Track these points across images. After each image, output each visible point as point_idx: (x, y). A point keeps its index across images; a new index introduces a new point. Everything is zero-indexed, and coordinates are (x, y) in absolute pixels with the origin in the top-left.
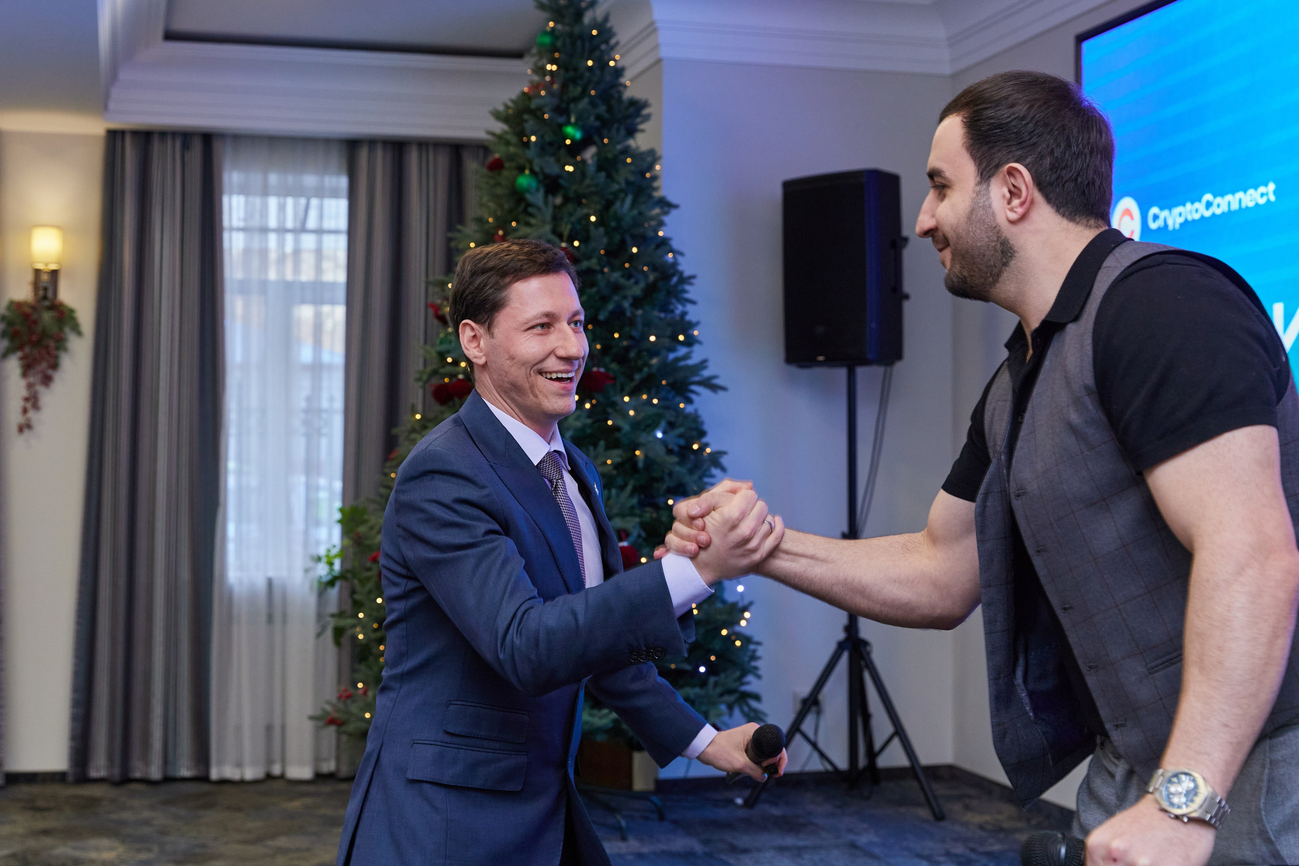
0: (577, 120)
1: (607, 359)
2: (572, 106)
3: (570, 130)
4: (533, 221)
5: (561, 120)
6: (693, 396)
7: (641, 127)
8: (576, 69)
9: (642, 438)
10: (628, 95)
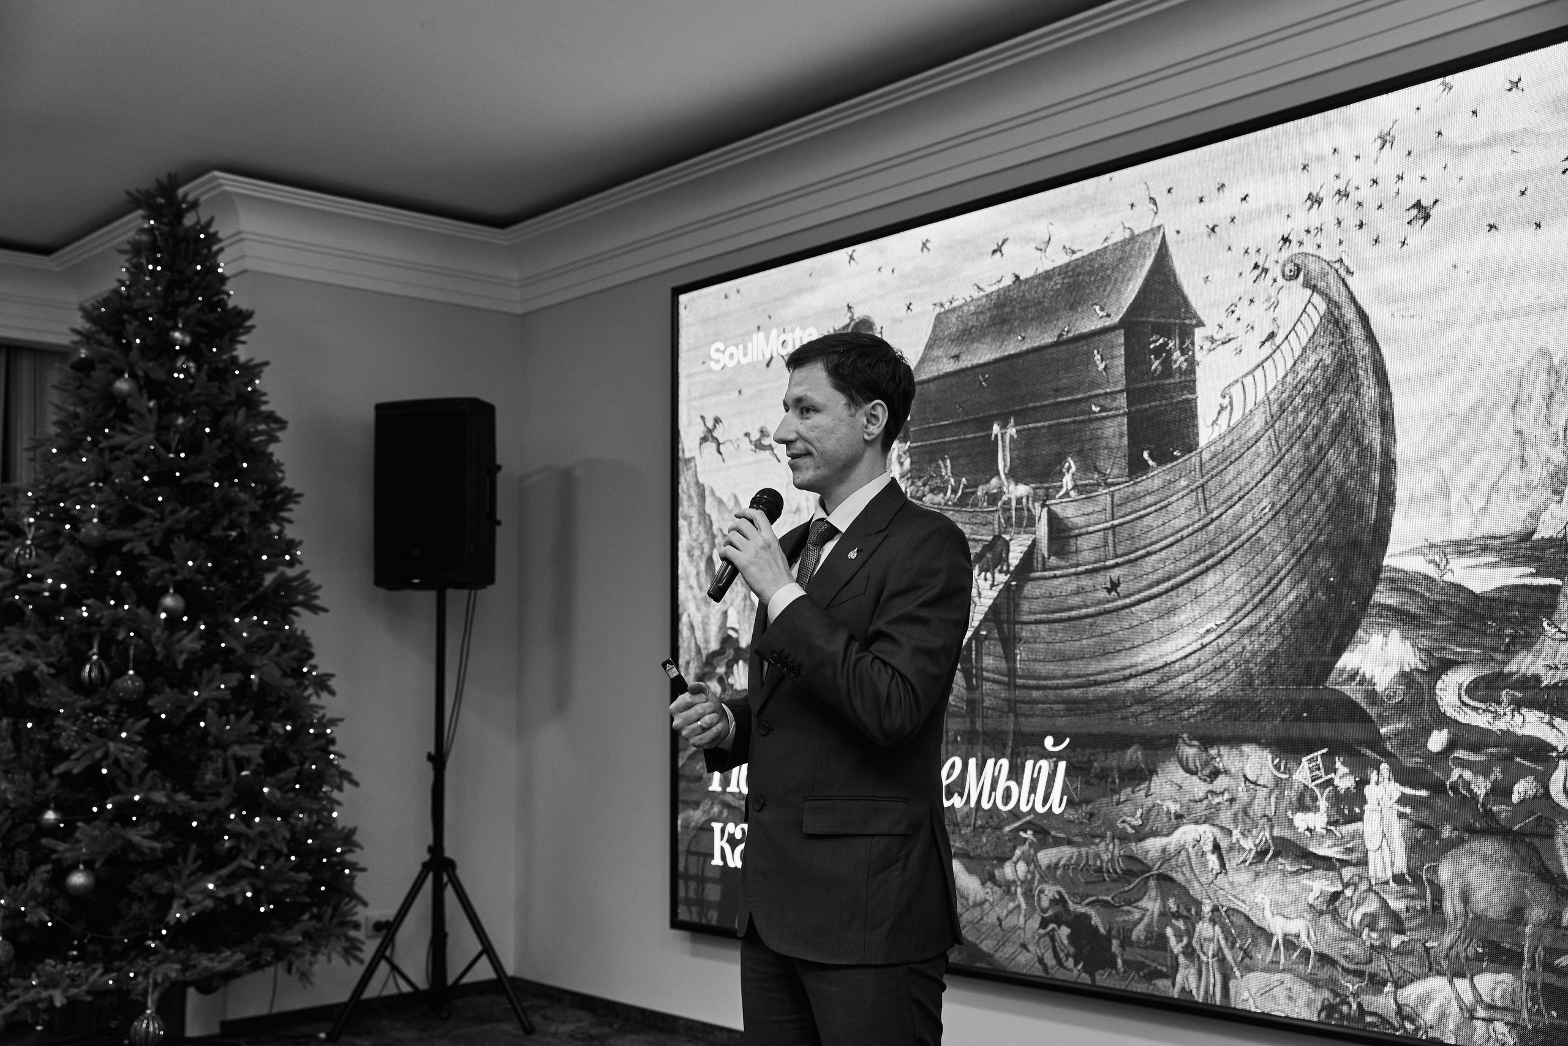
0: (185, 324)
1: (215, 578)
2: (182, 309)
3: (177, 335)
4: (131, 428)
5: (169, 324)
6: (294, 618)
7: (243, 338)
8: (183, 273)
9: (258, 661)
10: (231, 304)
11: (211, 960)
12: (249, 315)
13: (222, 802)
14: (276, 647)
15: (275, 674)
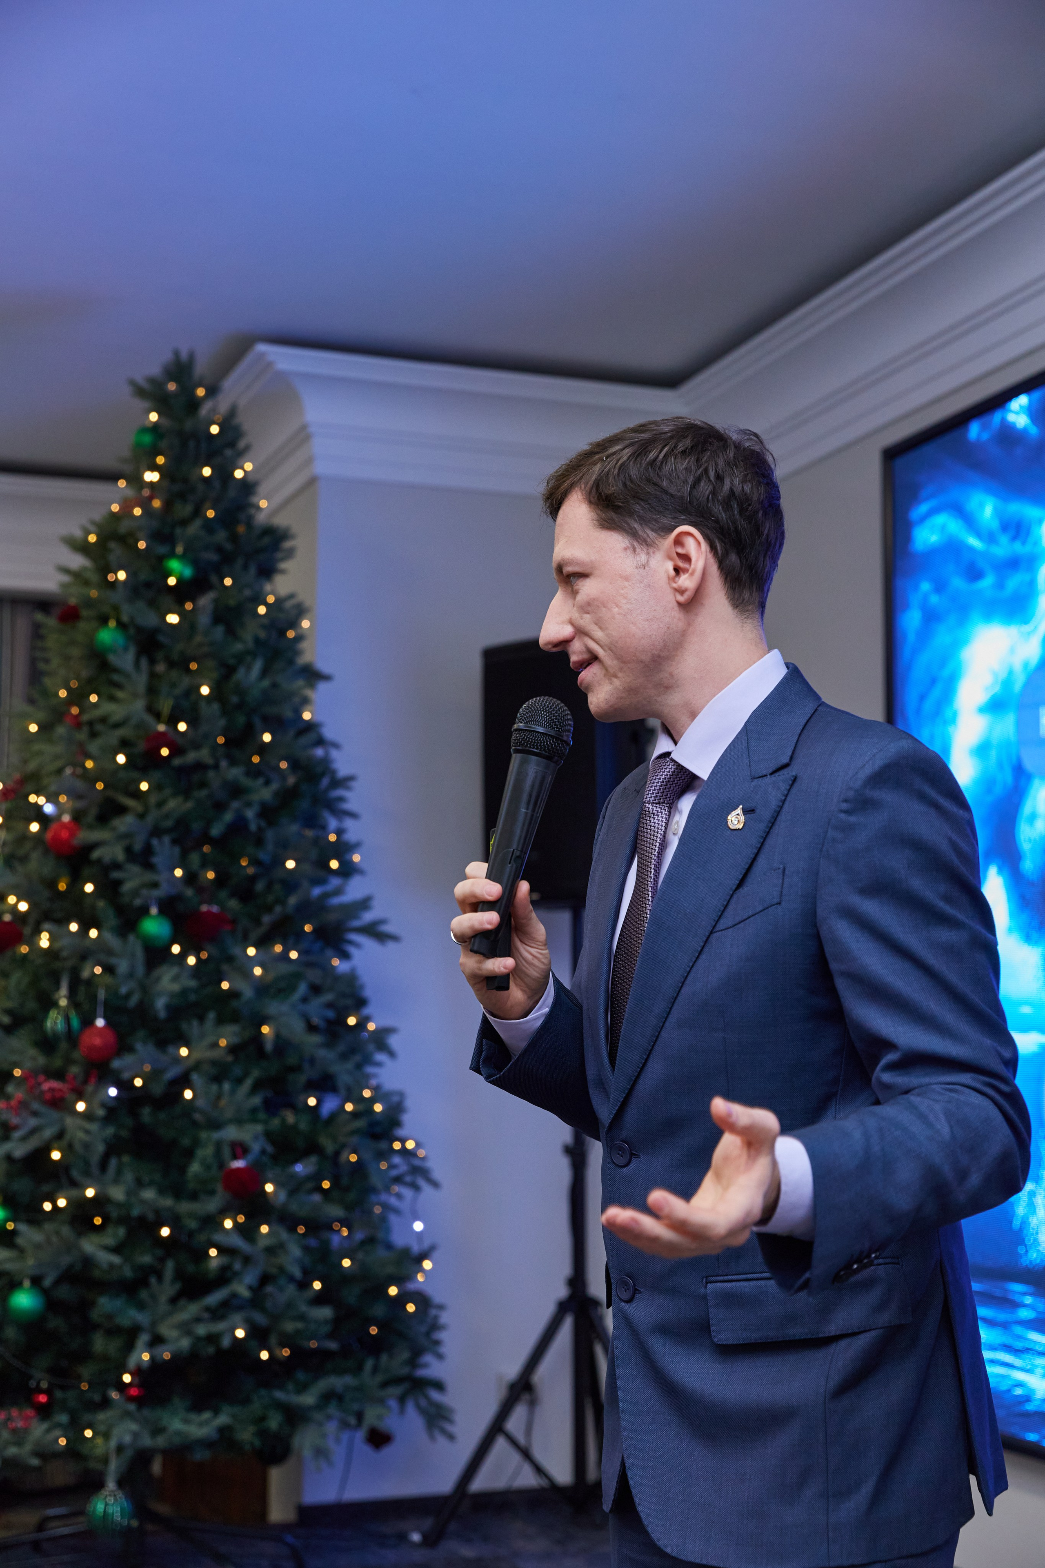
0: (186, 551)
1: (223, 894)
2: (178, 531)
3: (174, 565)
4: (120, 694)
5: (162, 550)
6: (352, 950)
7: (282, 565)
8: (185, 481)
9: (273, 1007)
10: (261, 519)
11: (186, 1421)
12: (285, 535)
13: (212, 1205)
14: (302, 988)
15: (296, 1027)
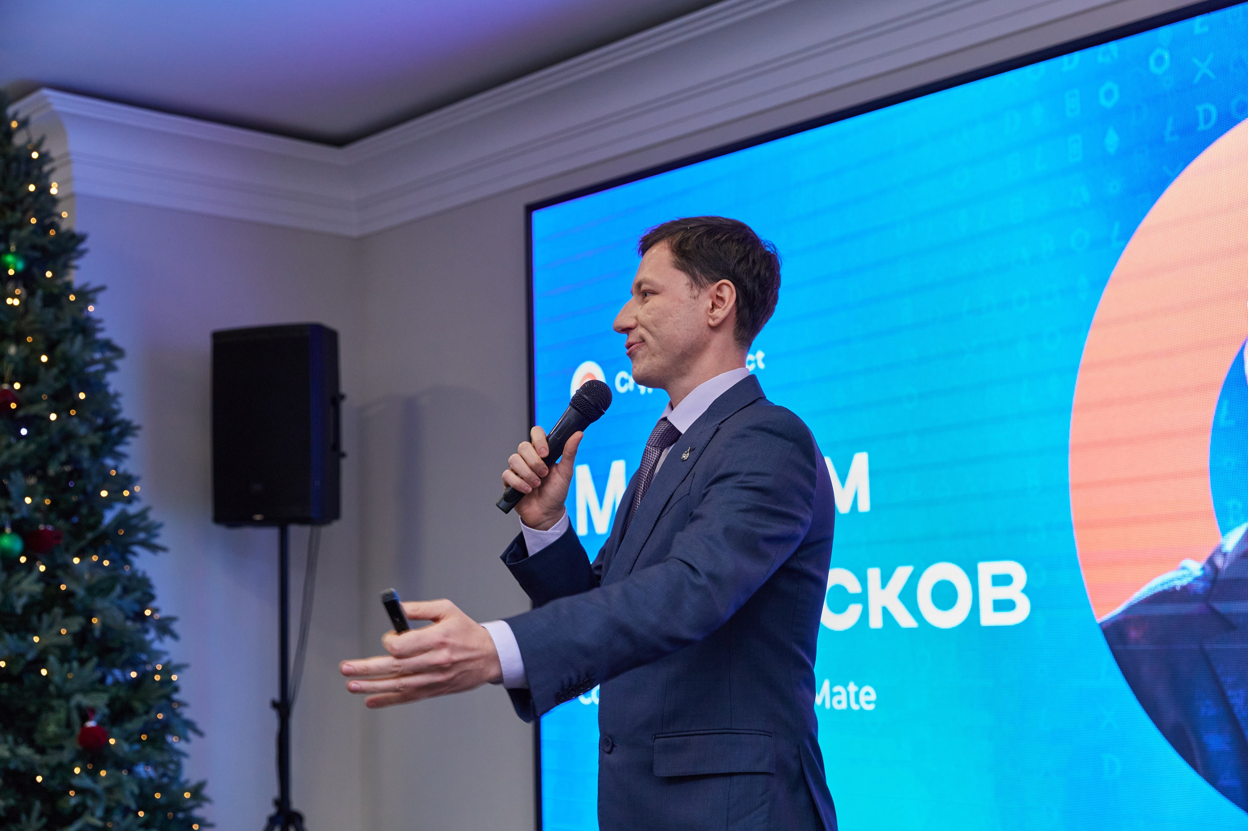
0: (18, 247)
1: (53, 516)
2: (11, 234)
3: (12, 259)
6: (132, 558)
7: (75, 263)
9: (100, 603)
10: (64, 226)
12: (81, 238)
13: (66, 756)
14: (118, 589)
15: (117, 617)
